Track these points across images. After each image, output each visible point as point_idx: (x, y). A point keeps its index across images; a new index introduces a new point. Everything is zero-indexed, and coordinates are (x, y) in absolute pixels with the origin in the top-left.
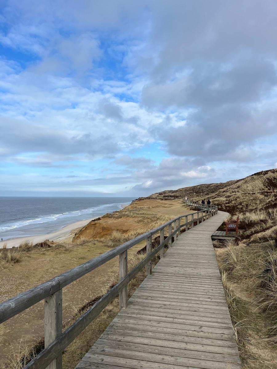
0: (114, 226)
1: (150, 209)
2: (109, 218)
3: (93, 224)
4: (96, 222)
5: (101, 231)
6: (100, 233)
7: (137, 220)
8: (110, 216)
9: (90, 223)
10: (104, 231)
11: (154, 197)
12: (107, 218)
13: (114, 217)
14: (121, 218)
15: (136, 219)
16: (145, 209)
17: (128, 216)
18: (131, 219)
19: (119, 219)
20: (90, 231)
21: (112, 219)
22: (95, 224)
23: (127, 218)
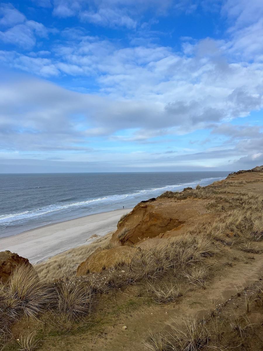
0: (168, 213)
1: (242, 185)
2: (168, 198)
3: (143, 207)
4: (148, 203)
5: (148, 220)
6: (147, 222)
7: (208, 203)
8: (170, 195)
9: (139, 205)
10: (152, 220)
11: (258, 169)
12: (166, 198)
13: (176, 197)
14: (185, 198)
15: (206, 202)
16: (234, 184)
17: (196, 197)
18: (200, 201)
19: (182, 201)
20: (138, 217)
21: (173, 200)
22: (146, 207)
23: (195, 199)
